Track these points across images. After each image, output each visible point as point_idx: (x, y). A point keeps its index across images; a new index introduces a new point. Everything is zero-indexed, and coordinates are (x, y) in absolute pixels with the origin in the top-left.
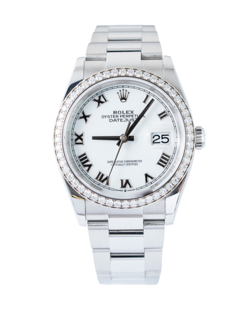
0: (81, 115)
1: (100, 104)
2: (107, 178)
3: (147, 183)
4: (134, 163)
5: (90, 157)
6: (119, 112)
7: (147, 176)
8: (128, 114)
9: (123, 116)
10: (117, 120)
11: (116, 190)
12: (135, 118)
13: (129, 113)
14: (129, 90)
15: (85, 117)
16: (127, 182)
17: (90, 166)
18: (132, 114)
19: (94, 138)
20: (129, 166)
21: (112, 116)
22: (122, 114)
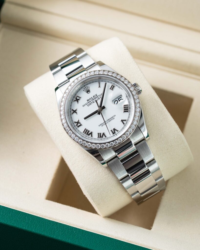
0: (72, 112)
1: (78, 101)
2: (103, 134)
3: (124, 124)
4: (112, 118)
5: (89, 129)
6: (90, 99)
7: (122, 121)
8: (95, 97)
9: (93, 99)
10: (91, 103)
11: (111, 137)
12: (99, 97)
14: (88, 86)
15: (75, 111)
16: (114, 129)
17: (91, 133)
18: (97, 96)
19: (85, 118)
20: (111, 122)
21: (88, 103)
22: (92, 99)
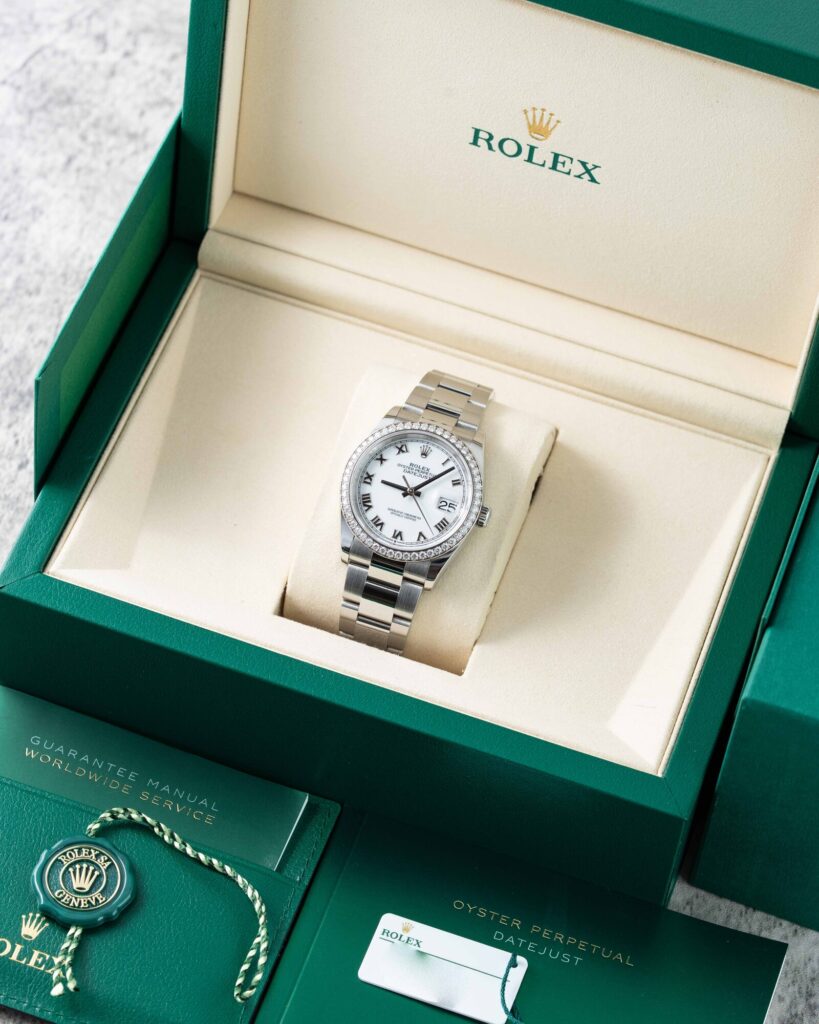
0: (379, 457)
1: (401, 452)
2: (382, 524)
3: (418, 541)
4: (413, 518)
5: (373, 498)
6: (416, 466)
7: (421, 534)
11: (386, 538)
12: (429, 477)
13: (424, 470)
14: (432, 448)
15: (382, 460)
16: (400, 534)
17: (370, 507)
18: (428, 472)
19: (384, 482)
20: (406, 519)
21: (408, 468)
22: (418, 468)
